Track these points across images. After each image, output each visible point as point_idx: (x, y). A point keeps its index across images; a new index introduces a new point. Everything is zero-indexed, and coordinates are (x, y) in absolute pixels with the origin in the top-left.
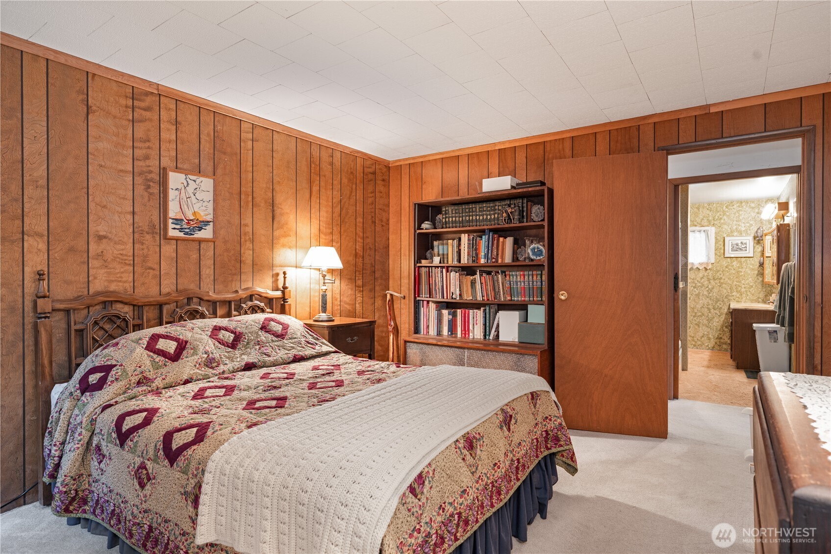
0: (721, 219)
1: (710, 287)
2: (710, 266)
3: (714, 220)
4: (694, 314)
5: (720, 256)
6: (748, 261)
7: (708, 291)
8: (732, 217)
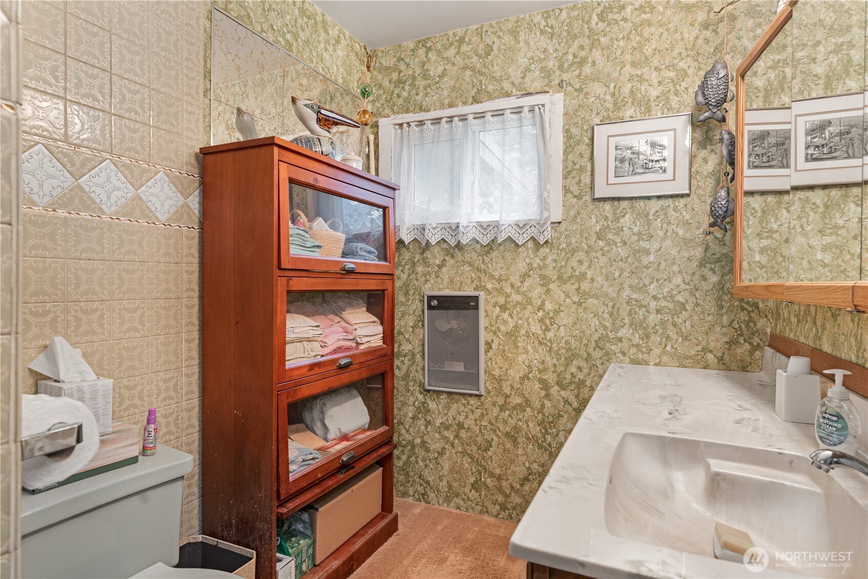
0: (584, 61)
1: (548, 306)
2: (548, 234)
3: (561, 68)
4: (500, 401)
5: (579, 197)
6: (671, 212)
7: (541, 321)
8: (619, 53)
